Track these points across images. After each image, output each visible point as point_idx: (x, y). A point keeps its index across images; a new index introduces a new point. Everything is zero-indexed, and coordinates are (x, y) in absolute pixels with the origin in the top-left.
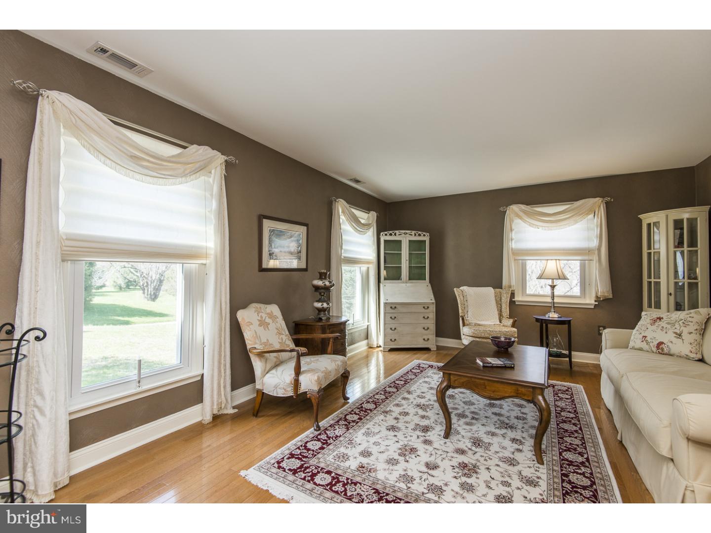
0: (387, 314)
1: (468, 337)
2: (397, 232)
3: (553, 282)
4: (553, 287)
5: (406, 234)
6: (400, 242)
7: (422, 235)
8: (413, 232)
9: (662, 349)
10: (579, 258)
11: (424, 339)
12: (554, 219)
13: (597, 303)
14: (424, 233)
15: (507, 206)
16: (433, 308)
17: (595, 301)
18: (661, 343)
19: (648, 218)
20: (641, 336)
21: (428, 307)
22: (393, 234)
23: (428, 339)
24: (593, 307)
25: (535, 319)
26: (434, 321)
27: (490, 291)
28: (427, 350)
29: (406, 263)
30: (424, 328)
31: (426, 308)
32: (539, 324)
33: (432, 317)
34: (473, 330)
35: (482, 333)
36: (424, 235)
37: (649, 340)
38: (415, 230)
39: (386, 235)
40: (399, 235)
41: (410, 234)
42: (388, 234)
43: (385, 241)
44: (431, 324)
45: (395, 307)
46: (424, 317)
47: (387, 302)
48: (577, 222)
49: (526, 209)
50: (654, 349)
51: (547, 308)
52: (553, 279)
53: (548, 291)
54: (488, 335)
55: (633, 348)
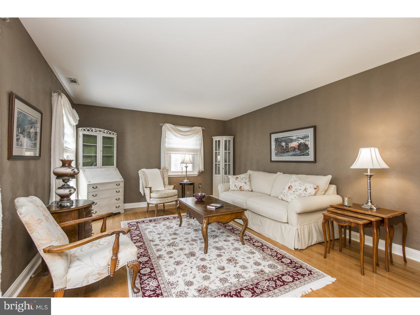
0: (89, 193)
1: (156, 199)
2: (94, 129)
3: (186, 165)
4: (186, 167)
5: (100, 131)
6: (96, 137)
7: (112, 133)
8: (106, 131)
9: (241, 189)
10: (193, 153)
11: (116, 207)
12: (185, 134)
13: (199, 174)
14: (113, 132)
15: (164, 124)
16: (122, 185)
17: (198, 173)
18: (241, 187)
19: (216, 138)
20: (234, 185)
21: (119, 184)
22: (90, 130)
23: (119, 206)
24: (197, 176)
25: (179, 184)
26: (123, 193)
27: (156, 171)
28: (118, 214)
29: (100, 153)
30: (116, 199)
31: (118, 185)
32: (181, 186)
33: (122, 190)
34: (159, 194)
35: (164, 195)
36: (113, 134)
37: (237, 186)
38: (107, 130)
39: (84, 130)
40: (95, 131)
41: (103, 132)
42: (86, 130)
43: (84, 135)
44: (121, 196)
45: (96, 187)
46: (117, 192)
47: (90, 183)
48: (193, 137)
49: (173, 127)
50: (239, 189)
51: (184, 178)
52: (186, 163)
53: (184, 169)
54: (167, 196)
55: (232, 190)
